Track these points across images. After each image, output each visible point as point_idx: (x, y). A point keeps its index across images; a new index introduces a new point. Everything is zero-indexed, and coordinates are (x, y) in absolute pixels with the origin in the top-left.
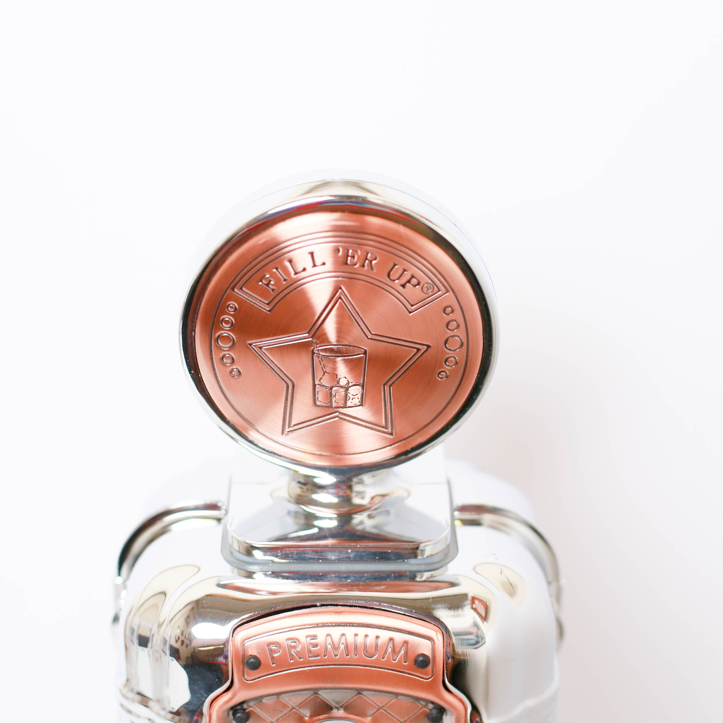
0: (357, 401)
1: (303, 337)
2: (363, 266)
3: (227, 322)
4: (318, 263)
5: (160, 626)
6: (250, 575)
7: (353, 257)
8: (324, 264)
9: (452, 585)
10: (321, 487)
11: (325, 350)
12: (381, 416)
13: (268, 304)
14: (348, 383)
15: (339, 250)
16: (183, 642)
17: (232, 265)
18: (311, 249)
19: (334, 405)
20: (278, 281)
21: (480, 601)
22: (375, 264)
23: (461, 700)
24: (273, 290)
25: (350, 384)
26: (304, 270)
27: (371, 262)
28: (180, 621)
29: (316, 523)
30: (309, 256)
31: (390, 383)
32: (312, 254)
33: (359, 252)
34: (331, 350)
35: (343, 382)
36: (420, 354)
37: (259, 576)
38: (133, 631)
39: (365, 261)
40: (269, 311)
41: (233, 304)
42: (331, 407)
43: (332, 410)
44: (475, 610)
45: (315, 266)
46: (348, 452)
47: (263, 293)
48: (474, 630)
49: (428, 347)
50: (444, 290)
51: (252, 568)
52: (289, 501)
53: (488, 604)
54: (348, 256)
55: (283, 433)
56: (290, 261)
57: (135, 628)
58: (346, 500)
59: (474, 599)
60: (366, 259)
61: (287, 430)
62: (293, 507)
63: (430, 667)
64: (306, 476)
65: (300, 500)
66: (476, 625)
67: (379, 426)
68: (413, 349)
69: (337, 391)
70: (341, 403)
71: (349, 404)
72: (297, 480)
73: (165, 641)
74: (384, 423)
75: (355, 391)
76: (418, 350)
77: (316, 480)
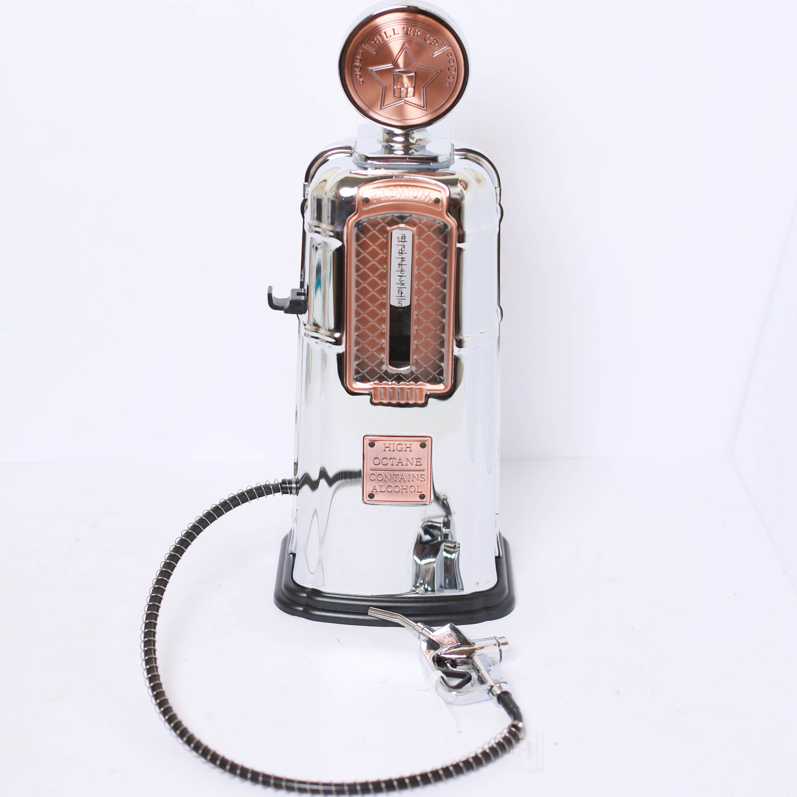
0: (412, 94)
1: (390, 66)
2: (414, 35)
3: (358, 59)
4: (396, 33)
5: (326, 194)
6: (366, 169)
7: (410, 31)
8: (398, 34)
9: (453, 174)
10: (396, 135)
11: (399, 72)
12: (421, 102)
13: (376, 51)
14: (408, 86)
15: (404, 28)
16: (336, 197)
17: (361, 34)
18: (393, 27)
19: (402, 96)
20: (379, 41)
21: (464, 182)
22: (420, 34)
23: (454, 221)
24: (378, 45)
25: (409, 87)
26: (390, 36)
27: (417, 33)
28: (335, 189)
29: (395, 152)
30: (393, 31)
31: (425, 87)
32: (394, 30)
33: (413, 29)
34: (401, 72)
35: (406, 86)
36: (438, 74)
37: (369, 170)
38: (315, 197)
39: (415, 33)
40: (376, 54)
41: (361, 51)
42: (401, 97)
43: (401, 99)
44: (461, 185)
45: (395, 34)
46: (407, 118)
47: (373, 46)
48: (461, 193)
49: (441, 71)
50: (447, 46)
51: (367, 166)
52: (383, 142)
53: (467, 183)
54: (408, 30)
55: (381, 109)
56: (385, 33)
57: (315, 196)
58: (407, 140)
59: (461, 181)
60: (416, 32)
61: (382, 109)
62: (385, 144)
63: (440, 204)
64: (390, 131)
65: (388, 141)
66: (461, 191)
67: (421, 107)
68: (435, 72)
69: (403, 90)
70: (405, 96)
71: (408, 96)
72: (386, 132)
73: (329, 199)
74: (423, 105)
75: (411, 90)
76: (437, 72)
77: (395, 132)
